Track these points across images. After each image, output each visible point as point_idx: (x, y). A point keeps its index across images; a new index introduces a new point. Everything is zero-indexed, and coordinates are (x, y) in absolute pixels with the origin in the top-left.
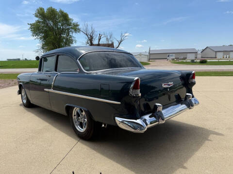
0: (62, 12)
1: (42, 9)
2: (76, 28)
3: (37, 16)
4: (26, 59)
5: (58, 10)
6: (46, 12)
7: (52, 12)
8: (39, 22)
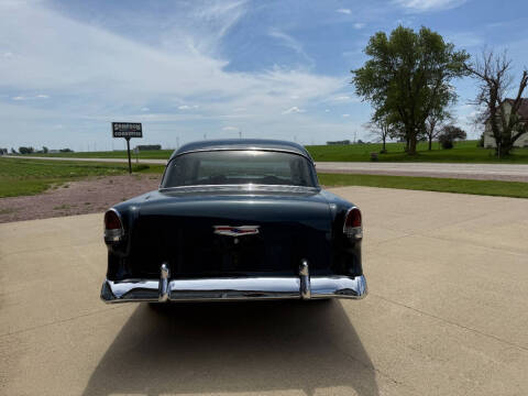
0: (425, 33)
1: (381, 36)
2: (460, 66)
3: (370, 53)
4: (360, 141)
5: (417, 31)
6: (388, 40)
7: (403, 36)
8: (372, 63)
